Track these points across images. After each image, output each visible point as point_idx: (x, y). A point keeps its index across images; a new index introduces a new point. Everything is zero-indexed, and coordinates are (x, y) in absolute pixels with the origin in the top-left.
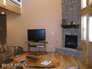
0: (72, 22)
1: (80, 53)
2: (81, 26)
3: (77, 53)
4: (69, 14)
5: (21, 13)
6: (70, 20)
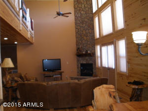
0: (86, 51)
2: (95, 54)
4: (84, 43)
5: (34, 41)
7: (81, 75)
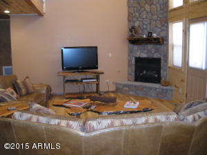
0: (149, 33)
1: (167, 90)
3: (163, 89)
4: (144, 17)
6: (146, 29)
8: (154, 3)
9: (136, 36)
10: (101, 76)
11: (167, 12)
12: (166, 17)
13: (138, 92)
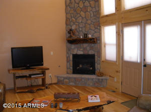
0: (85, 34)
1: (102, 79)
3: (99, 79)
4: (80, 21)
6: (82, 31)
7: (74, 73)
8: (89, 10)
9: (74, 37)
10: (46, 71)
11: (99, 18)
12: (99, 21)
13: (77, 83)
